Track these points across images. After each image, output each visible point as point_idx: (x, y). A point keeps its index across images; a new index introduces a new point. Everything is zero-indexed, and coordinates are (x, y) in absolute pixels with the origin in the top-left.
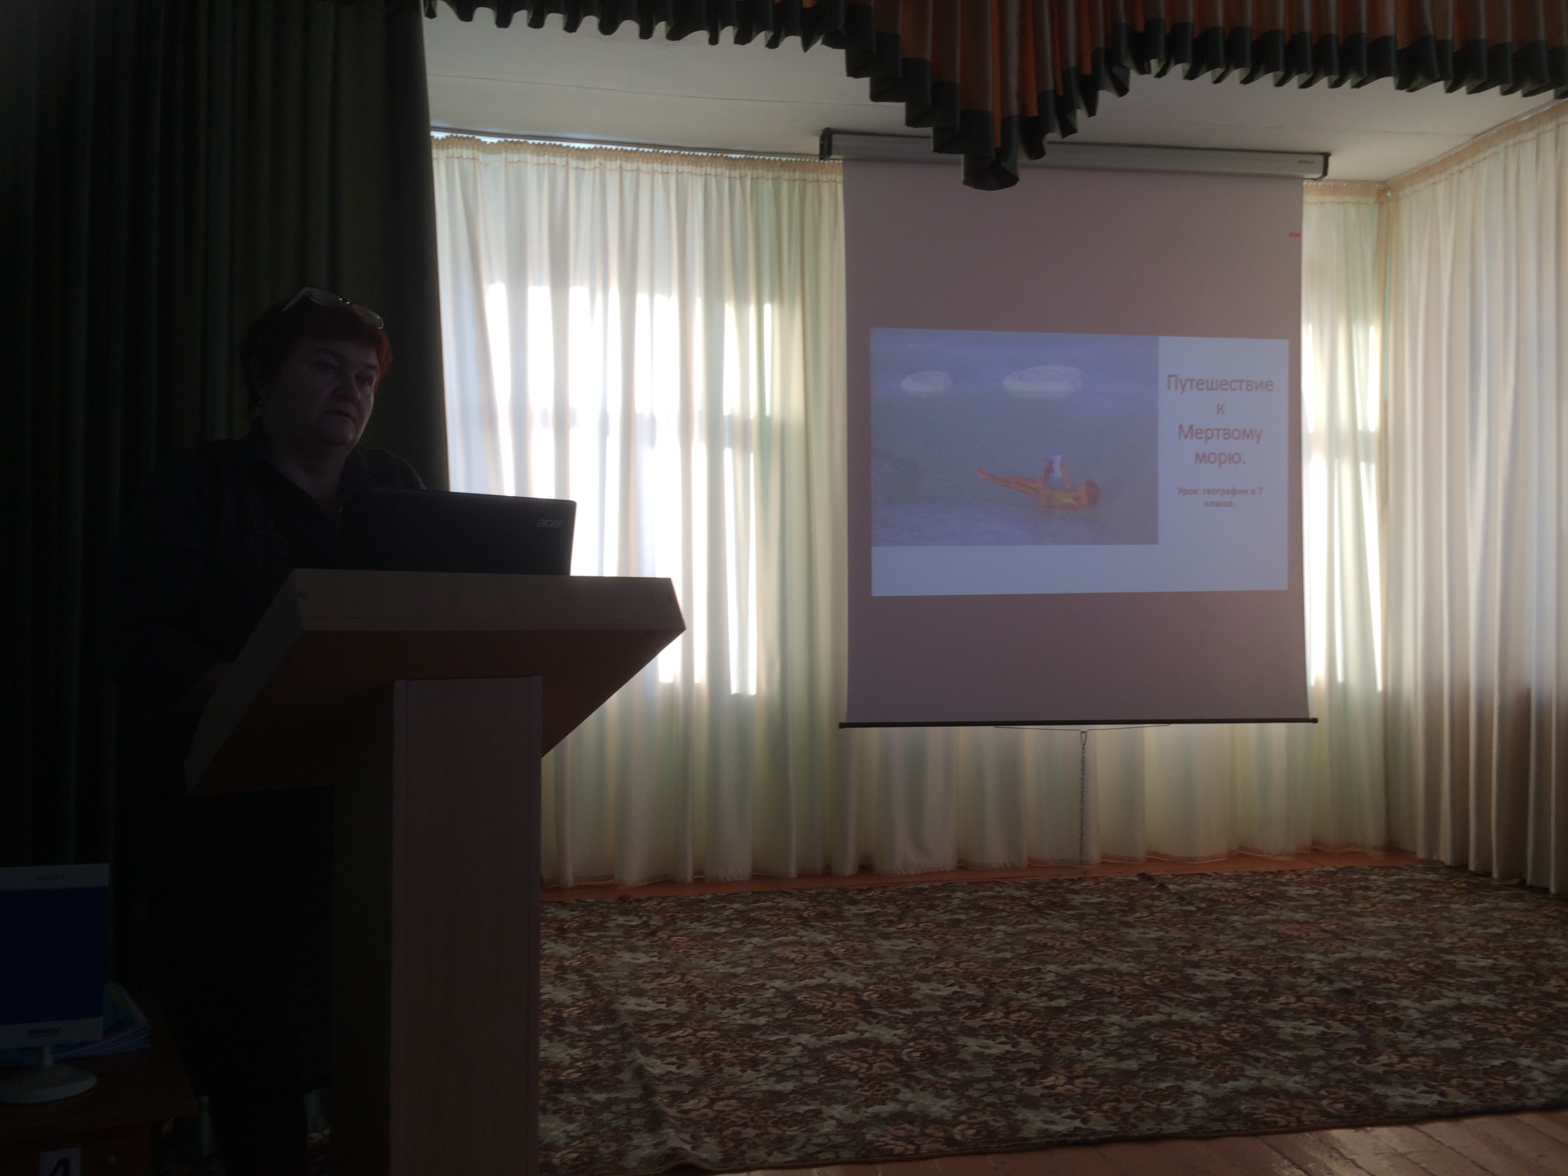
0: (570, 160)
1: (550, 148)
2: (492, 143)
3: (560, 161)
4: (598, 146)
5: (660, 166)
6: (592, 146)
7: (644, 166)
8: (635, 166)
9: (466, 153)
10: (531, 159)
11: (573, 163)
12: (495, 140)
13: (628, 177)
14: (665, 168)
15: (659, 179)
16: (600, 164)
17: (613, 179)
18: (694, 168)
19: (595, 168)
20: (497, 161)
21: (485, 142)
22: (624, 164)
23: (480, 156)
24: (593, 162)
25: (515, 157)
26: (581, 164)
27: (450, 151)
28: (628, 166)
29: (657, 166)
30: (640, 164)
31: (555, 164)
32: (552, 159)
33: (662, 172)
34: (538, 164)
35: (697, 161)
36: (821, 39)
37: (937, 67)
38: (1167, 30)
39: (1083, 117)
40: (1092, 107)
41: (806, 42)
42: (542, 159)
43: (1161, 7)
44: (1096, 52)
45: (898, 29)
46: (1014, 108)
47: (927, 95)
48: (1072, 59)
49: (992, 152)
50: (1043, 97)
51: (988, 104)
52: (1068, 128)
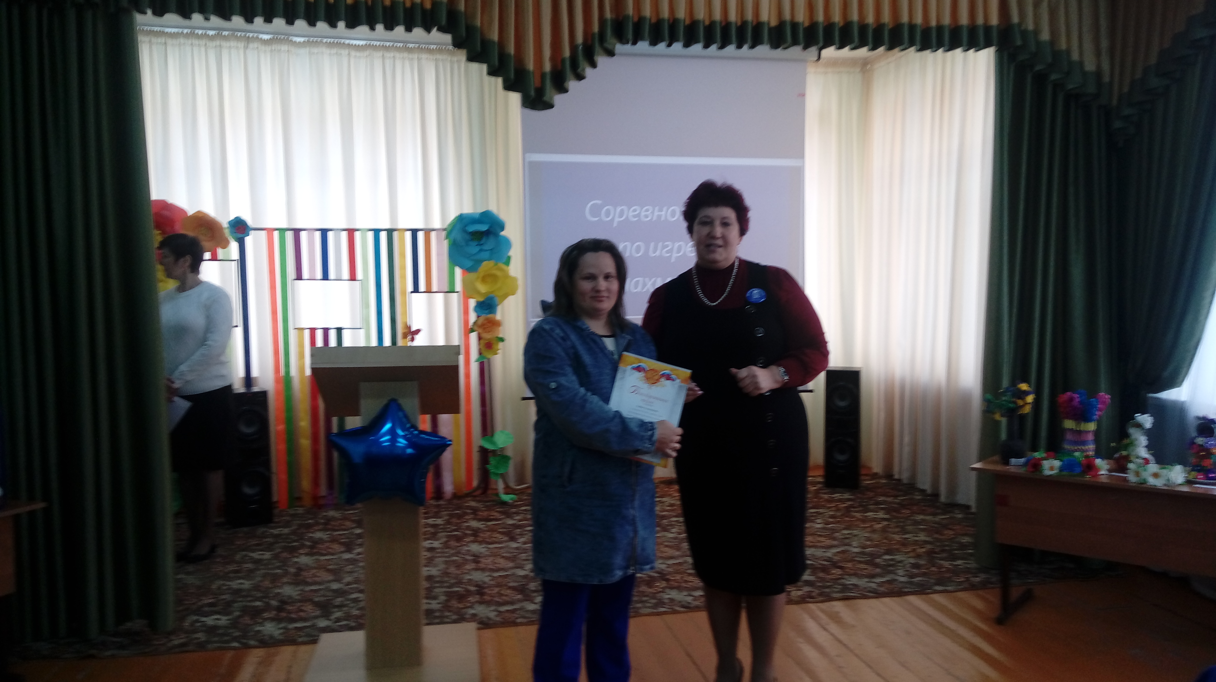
0: (351, 52)
2: (300, 42)
3: (345, 52)
4: (369, 42)
6: (365, 43)
8: (392, 55)
9: (284, 47)
10: (326, 51)
11: (353, 53)
12: (302, 40)
13: (388, 63)
15: (408, 64)
16: (370, 54)
17: (378, 65)
19: (367, 57)
20: (303, 52)
21: (295, 42)
23: (293, 49)
24: (365, 54)
25: (315, 50)
26: (358, 54)
28: (388, 54)
34: (330, 54)
36: (435, 29)
37: (502, 44)
38: (636, 19)
39: (589, 72)
40: (594, 65)
41: (428, 30)
42: (334, 51)
43: (630, 10)
44: (593, 35)
45: (478, 23)
46: (547, 67)
47: (496, 61)
48: (580, 39)
49: (533, 93)
50: (563, 61)
51: (530, 65)
52: (580, 77)
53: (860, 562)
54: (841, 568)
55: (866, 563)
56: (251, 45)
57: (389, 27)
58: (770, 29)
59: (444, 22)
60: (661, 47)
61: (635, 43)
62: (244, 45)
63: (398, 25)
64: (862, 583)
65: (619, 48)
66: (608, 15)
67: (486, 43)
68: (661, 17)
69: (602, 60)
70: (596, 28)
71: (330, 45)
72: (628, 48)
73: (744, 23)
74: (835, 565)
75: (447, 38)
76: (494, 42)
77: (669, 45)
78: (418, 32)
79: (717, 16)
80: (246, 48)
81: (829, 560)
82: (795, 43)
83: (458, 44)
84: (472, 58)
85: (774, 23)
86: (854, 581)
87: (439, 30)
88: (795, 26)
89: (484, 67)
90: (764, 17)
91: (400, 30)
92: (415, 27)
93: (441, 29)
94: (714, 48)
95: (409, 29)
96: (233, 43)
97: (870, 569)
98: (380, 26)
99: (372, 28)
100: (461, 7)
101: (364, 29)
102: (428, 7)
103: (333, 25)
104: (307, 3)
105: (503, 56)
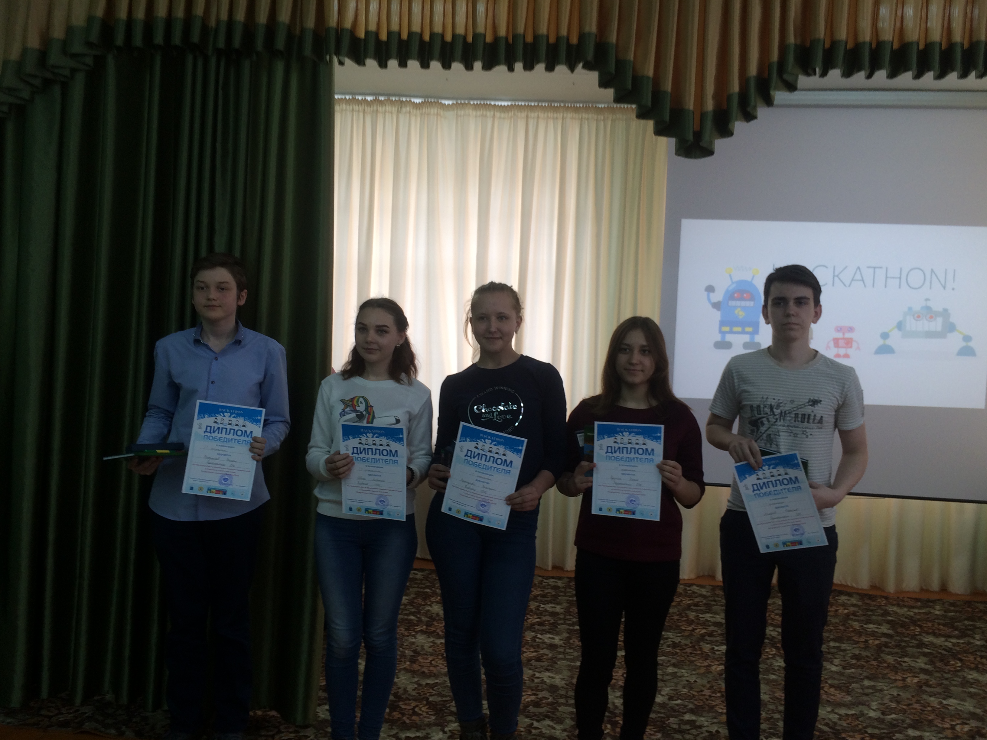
0: (496, 112)
1: (484, 106)
2: (449, 105)
3: (489, 114)
5: (552, 114)
6: (509, 103)
7: (541, 115)
8: (536, 115)
9: (434, 111)
10: (472, 113)
11: (498, 114)
12: (450, 102)
13: (532, 123)
14: (555, 115)
15: (551, 123)
16: (514, 114)
17: (521, 125)
18: (574, 115)
19: (511, 117)
20: (451, 114)
21: (444, 104)
22: (529, 114)
23: (441, 112)
24: (510, 114)
25: (461, 112)
26: (503, 115)
27: (424, 110)
28: (532, 115)
29: (550, 114)
30: (540, 113)
31: (486, 116)
32: (485, 113)
33: (553, 119)
34: (476, 117)
35: (576, 110)
36: (581, 65)
37: (657, 80)
38: (827, 45)
39: (762, 110)
40: (769, 102)
41: (572, 68)
42: (479, 113)
43: (821, 31)
44: (771, 64)
45: (631, 56)
46: (710, 105)
47: (648, 100)
48: (753, 70)
49: (690, 137)
50: (729, 98)
51: (690, 104)
52: (749, 117)
56: (404, 110)
57: (529, 66)
59: (590, 55)
60: (859, 77)
61: (824, 74)
62: (398, 109)
63: (538, 62)
65: (803, 80)
66: (791, 39)
67: (637, 80)
68: (861, 40)
69: (780, 96)
70: (775, 56)
71: (476, 107)
72: (815, 80)
75: (594, 76)
76: (648, 78)
78: (561, 69)
79: (936, 36)
80: (398, 112)
83: (605, 82)
84: (621, 97)
87: (585, 67)
89: (633, 109)
91: (540, 67)
92: (557, 64)
93: (588, 66)
94: (929, 77)
95: (550, 68)
96: (388, 108)
98: (519, 66)
99: (511, 69)
100: (613, 39)
101: (501, 69)
102: (574, 40)
103: (469, 67)
104: (444, 43)
105: (657, 95)
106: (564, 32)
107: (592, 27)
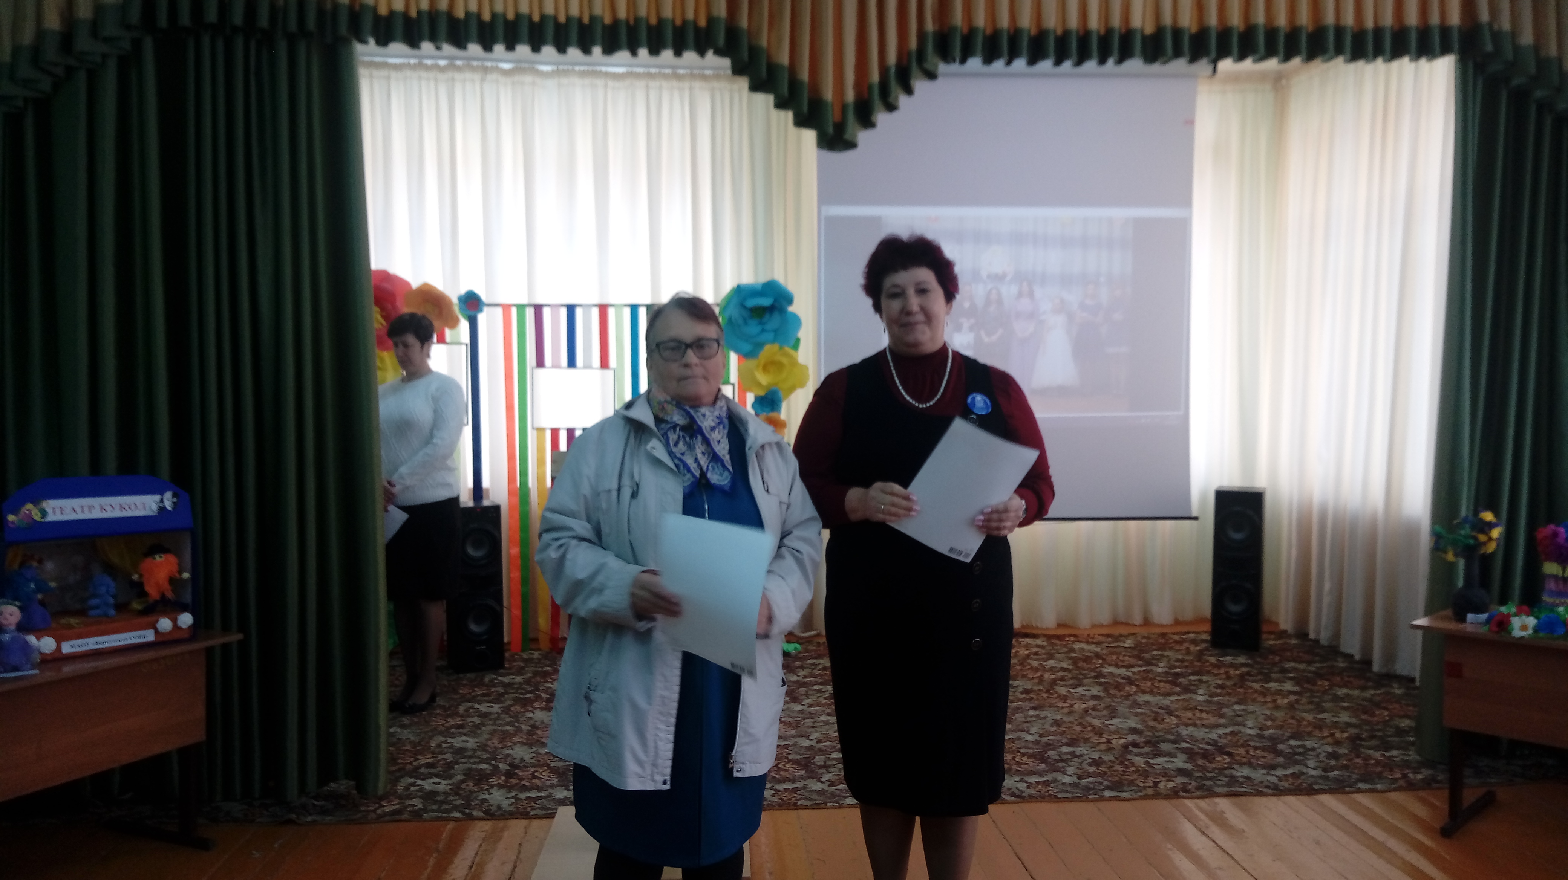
9: (529, 77)
36: (711, 51)
37: (793, 68)
38: (965, 31)
39: (903, 100)
40: (909, 91)
41: (702, 53)
43: (958, 18)
44: (909, 54)
45: (764, 42)
46: (850, 96)
47: (785, 90)
48: (892, 58)
49: (831, 130)
50: (870, 87)
51: (829, 95)
52: (891, 107)
53: (1256, 748)
54: (1229, 754)
55: (1264, 749)
57: (655, 51)
58: (1144, 38)
59: (721, 43)
60: (999, 65)
61: (963, 61)
62: (481, 75)
63: (664, 49)
64: (1258, 775)
65: (942, 68)
66: (930, 26)
67: (773, 68)
68: (999, 26)
69: (920, 85)
70: (913, 44)
72: (955, 67)
73: (1109, 32)
74: (1221, 750)
75: (726, 63)
76: (782, 66)
77: (1009, 63)
78: (690, 56)
79: (1073, 23)
81: (1214, 743)
82: (1177, 53)
83: (738, 70)
84: (756, 87)
85: (1149, 30)
86: (1246, 771)
87: (716, 53)
88: (1177, 32)
89: (770, 99)
90: (1137, 22)
91: (667, 55)
92: (686, 50)
93: (719, 52)
94: (1067, 65)
95: (678, 53)
97: (1270, 758)
98: (643, 52)
99: (634, 53)
100: (744, 23)
101: (623, 55)
102: (702, 23)
103: (587, 51)
104: (557, 25)
105: (794, 84)
106: (690, 15)
107: (721, 10)
